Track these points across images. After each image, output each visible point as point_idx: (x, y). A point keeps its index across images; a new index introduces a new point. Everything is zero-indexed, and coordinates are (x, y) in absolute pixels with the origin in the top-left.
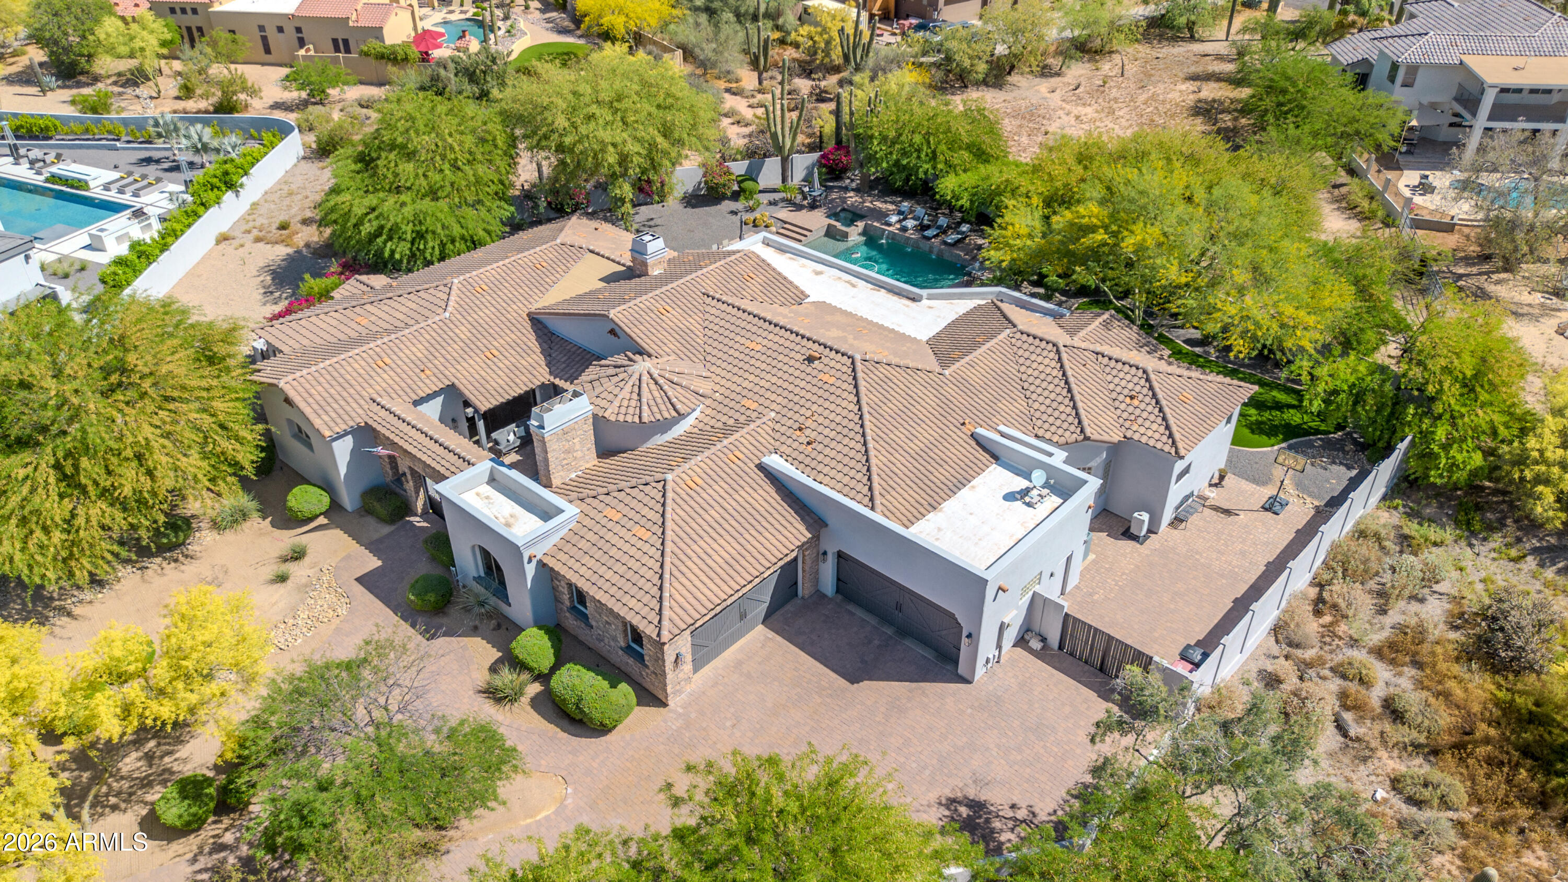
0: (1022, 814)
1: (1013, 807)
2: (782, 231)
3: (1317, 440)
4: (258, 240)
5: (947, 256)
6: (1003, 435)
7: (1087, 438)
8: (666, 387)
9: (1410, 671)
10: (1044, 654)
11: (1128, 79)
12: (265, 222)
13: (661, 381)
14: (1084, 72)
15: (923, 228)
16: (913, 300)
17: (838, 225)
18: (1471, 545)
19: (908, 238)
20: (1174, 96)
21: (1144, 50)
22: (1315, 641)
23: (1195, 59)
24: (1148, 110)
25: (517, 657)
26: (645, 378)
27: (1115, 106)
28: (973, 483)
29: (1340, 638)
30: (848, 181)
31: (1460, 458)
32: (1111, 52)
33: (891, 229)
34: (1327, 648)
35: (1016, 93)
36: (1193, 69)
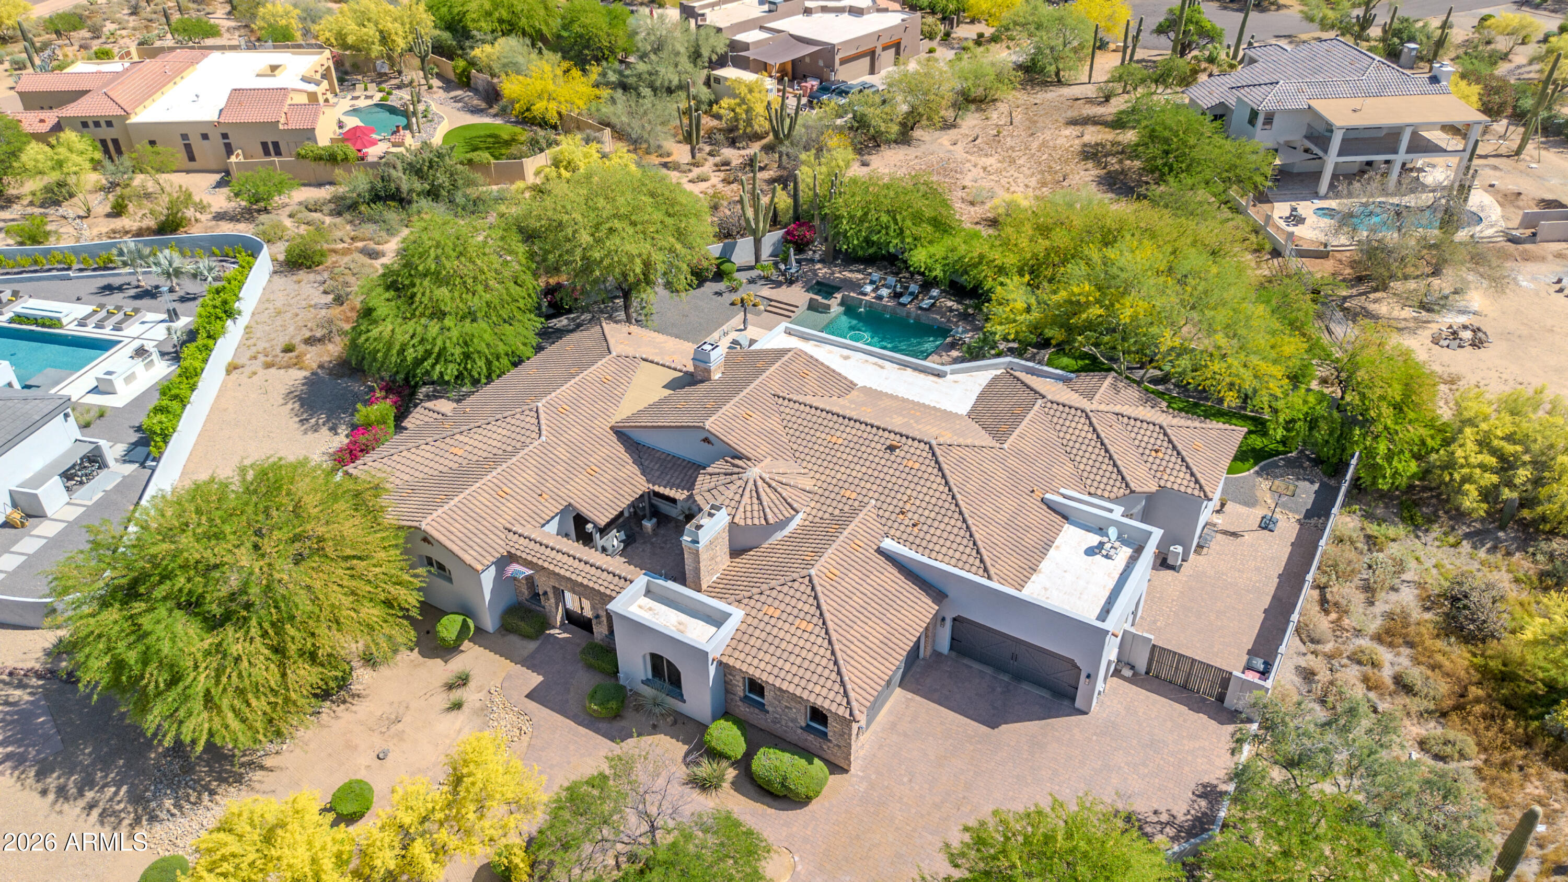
0: (1164, 818)
1: (1155, 812)
2: (769, 308)
3: (1279, 460)
4: (268, 366)
5: (924, 320)
6: (1065, 497)
7: (1132, 492)
8: (779, 489)
9: (1405, 651)
10: (1135, 680)
11: (1017, 127)
12: (267, 345)
13: (774, 484)
14: (975, 122)
15: (897, 296)
16: (938, 376)
17: (819, 298)
18: (1418, 537)
19: (886, 306)
20: (1061, 141)
21: (1021, 97)
22: (1329, 635)
23: (1069, 103)
24: (1044, 157)
25: (714, 749)
26: (760, 483)
27: (1014, 155)
28: (1057, 543)
29: (1347, 631)
30: (811, 253)
31: (1400, 467)
32: (994, 101)
33: (867, 298)
34: (1340, 640)
35: (923, 148)
36: (1070, 114)
